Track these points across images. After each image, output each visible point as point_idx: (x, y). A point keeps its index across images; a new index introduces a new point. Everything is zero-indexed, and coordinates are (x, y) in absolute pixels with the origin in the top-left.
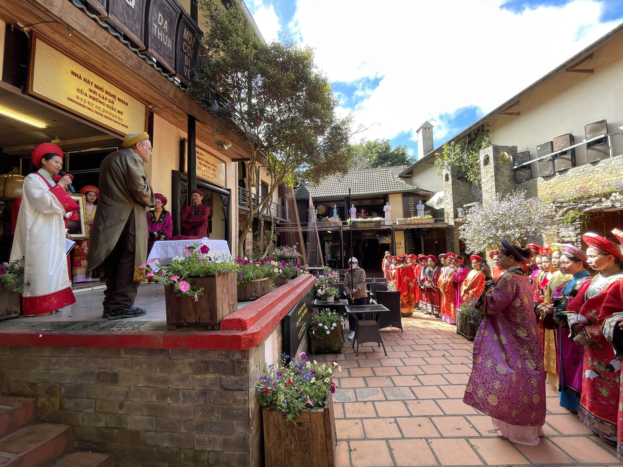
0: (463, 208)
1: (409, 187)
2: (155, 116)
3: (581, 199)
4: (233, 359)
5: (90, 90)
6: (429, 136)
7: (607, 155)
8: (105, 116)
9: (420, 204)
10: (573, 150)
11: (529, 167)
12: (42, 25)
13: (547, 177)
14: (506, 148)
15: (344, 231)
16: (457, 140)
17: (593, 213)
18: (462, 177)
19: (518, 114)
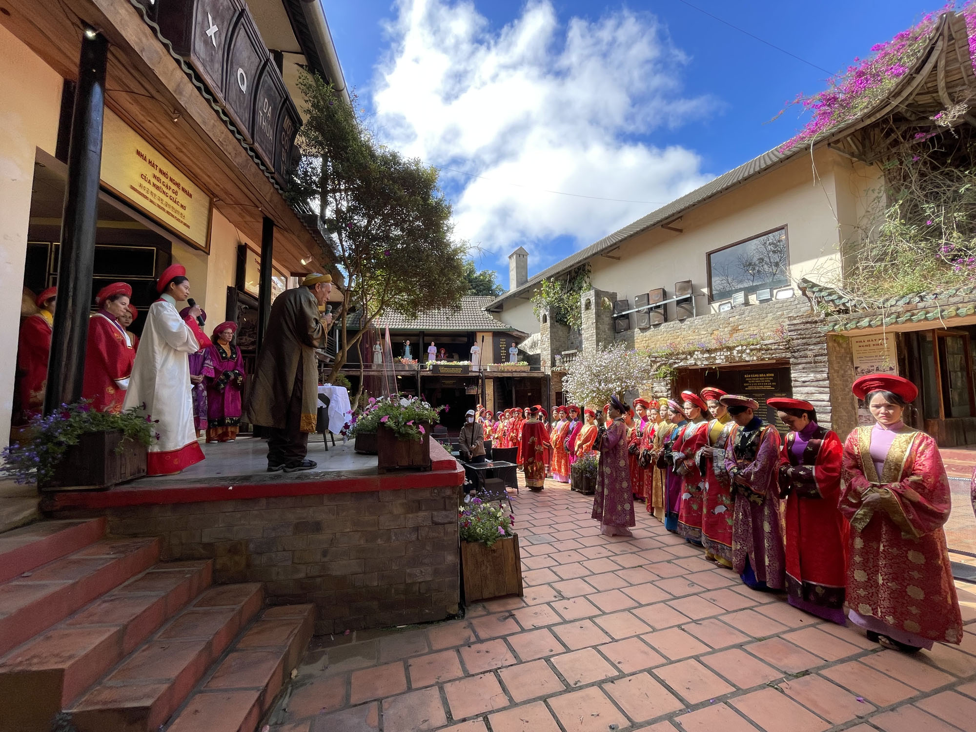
0: (561, 355)
1: (499, 326)
3: (671, 354)
4: (444, 495)
5: (155, 176)
6: (522, 264)
7: (691, 315)
8: (168, 212)
9: (513, 347)
10: (665, 305)
11: (627, 317)
13: (643, 330)
14: (606, 294)
15: (423, 377)
16: (558, 276)
17: (681, 370)
18: (560, 320)
19: (619, 259)
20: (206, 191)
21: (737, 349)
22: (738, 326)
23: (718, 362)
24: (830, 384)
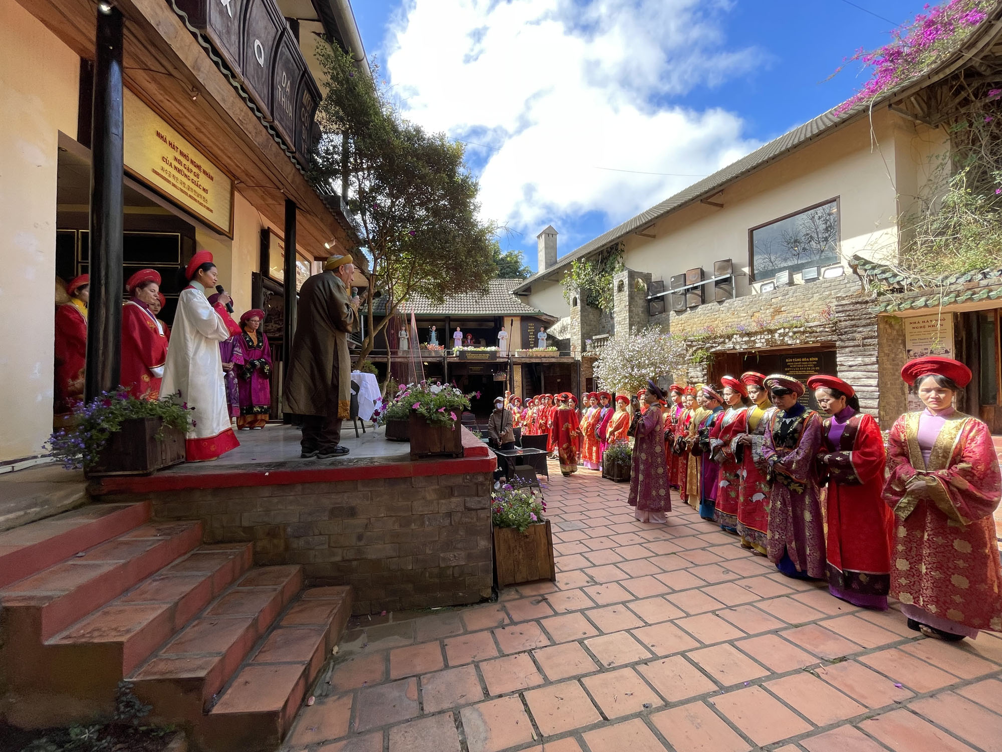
0: (592, 340)
1: (528, 310)
3: (708, 338)
5: (176, 159)
6: (552, 244)
7: (730, 296)
8: (190, 196)
9: (542, 332)
10: (703, 286)
11: (662, 298)
13: (679, 312)
14: (641, 275)
15: (450, 364)
16: (589, 257)
17: (717, 354)
18: (592, 303)
19: (654, 237)
20: (227, 173)
21: (779, 332)
22: (781, 307)
23: (758, 345)
24: (879, 368)
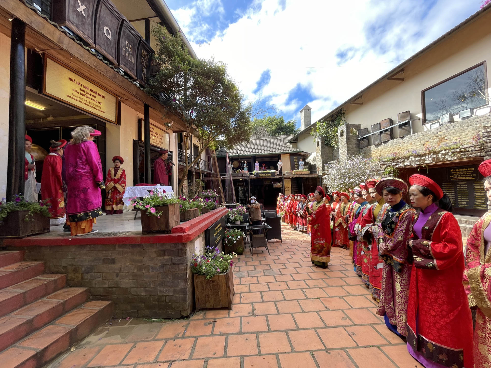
0: (328, 164)
1: (294, 150)
2: (122, 104)
3: (394, 159)
4: (178, 248)
5: (81, 89)
6: (308, 115)
7: (409, 133)
8: (90, 106)
9: (301, 161)
10: (392, 129)
11: (367, 138)
12: (51, 50)
13: (377, 145)
14: (354, 126)
15: (250, 179)
16: (325, 119)
17: (400, 169)
18: (328, 144)
19: (362, 104)
20: (114, 95)
21: (441, 153)
22: (444, 137)
23: (426, 162)
